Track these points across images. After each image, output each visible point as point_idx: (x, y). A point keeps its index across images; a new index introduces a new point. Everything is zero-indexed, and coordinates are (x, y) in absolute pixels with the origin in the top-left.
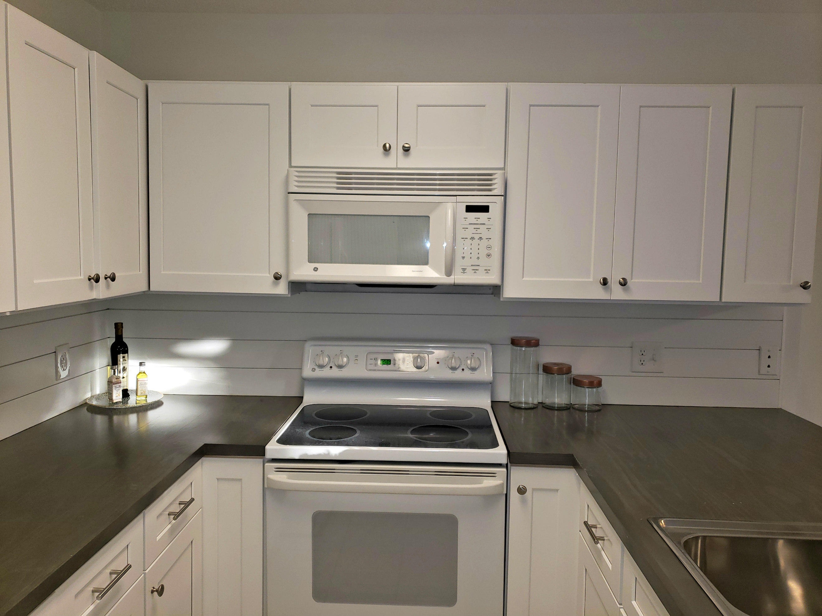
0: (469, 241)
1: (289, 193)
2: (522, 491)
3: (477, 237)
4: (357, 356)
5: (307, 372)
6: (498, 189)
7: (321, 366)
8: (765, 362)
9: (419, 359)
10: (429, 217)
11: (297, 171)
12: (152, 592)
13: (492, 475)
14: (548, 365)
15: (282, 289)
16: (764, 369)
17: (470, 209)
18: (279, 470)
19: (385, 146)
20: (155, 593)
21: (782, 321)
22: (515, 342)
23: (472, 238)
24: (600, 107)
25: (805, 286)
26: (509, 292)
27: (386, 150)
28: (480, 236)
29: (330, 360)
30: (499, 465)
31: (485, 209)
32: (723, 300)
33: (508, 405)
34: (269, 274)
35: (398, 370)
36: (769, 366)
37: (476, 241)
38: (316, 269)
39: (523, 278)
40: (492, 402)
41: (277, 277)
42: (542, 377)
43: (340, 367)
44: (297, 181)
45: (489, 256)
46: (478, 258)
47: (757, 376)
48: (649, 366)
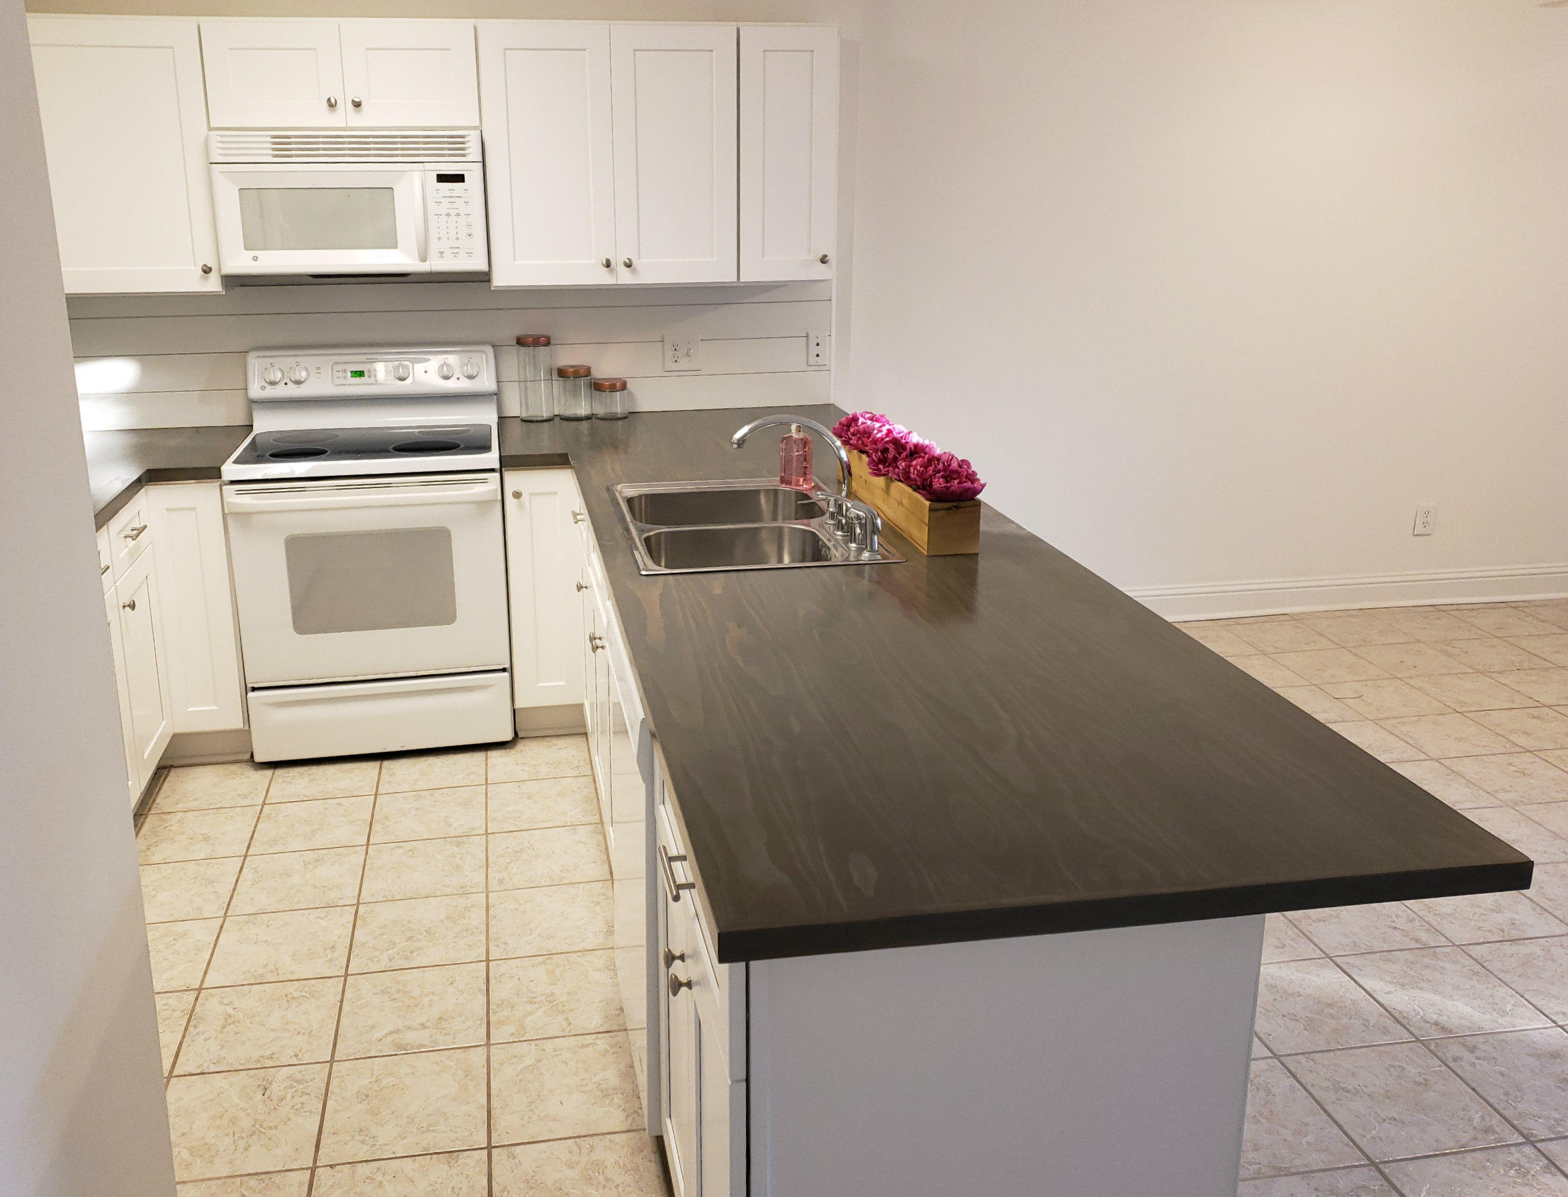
0: (444, 218)
1: (211, 163)
2: (517, 495)
3: (453, 212)
4: (318, 368)
5: (255, 391)
6: (474, 153)
7: (273, 383)
8: (814, 350)
9: (401, 369)
10: (392, 189)
11: (221, 136)
12: (124, 607)
13: (485, 481)
14: (564, 368)
15: (213, 285)
16: (813, 360)
17: (442, 178)
18: (239, 493)
19: (329, 100)
20: (127, 608)
21: (830, 300)
22: (520, 342)
23: (448, 215)
24: (587, 51)
25: (824, 260)
26: (500, 279)
27: (332, 105)
28: (457, 211)
29: (284, 375)
30: (492, 470)
31: (459, 178)
32: (741, 280)
33: (519, 420)
34: (195, 266)
35: (376, 383)
36: (818, 356)
37: (453, 218)
38: (255, 259)
39: (515, 261)
40: (500, 418)
41: (207, 270)
42: (558, 384)
43: (298, 383)
44: (221, 148)
45: (470, 235)
46: (457, 239)
47: (805, 368)
48: (684, 364)
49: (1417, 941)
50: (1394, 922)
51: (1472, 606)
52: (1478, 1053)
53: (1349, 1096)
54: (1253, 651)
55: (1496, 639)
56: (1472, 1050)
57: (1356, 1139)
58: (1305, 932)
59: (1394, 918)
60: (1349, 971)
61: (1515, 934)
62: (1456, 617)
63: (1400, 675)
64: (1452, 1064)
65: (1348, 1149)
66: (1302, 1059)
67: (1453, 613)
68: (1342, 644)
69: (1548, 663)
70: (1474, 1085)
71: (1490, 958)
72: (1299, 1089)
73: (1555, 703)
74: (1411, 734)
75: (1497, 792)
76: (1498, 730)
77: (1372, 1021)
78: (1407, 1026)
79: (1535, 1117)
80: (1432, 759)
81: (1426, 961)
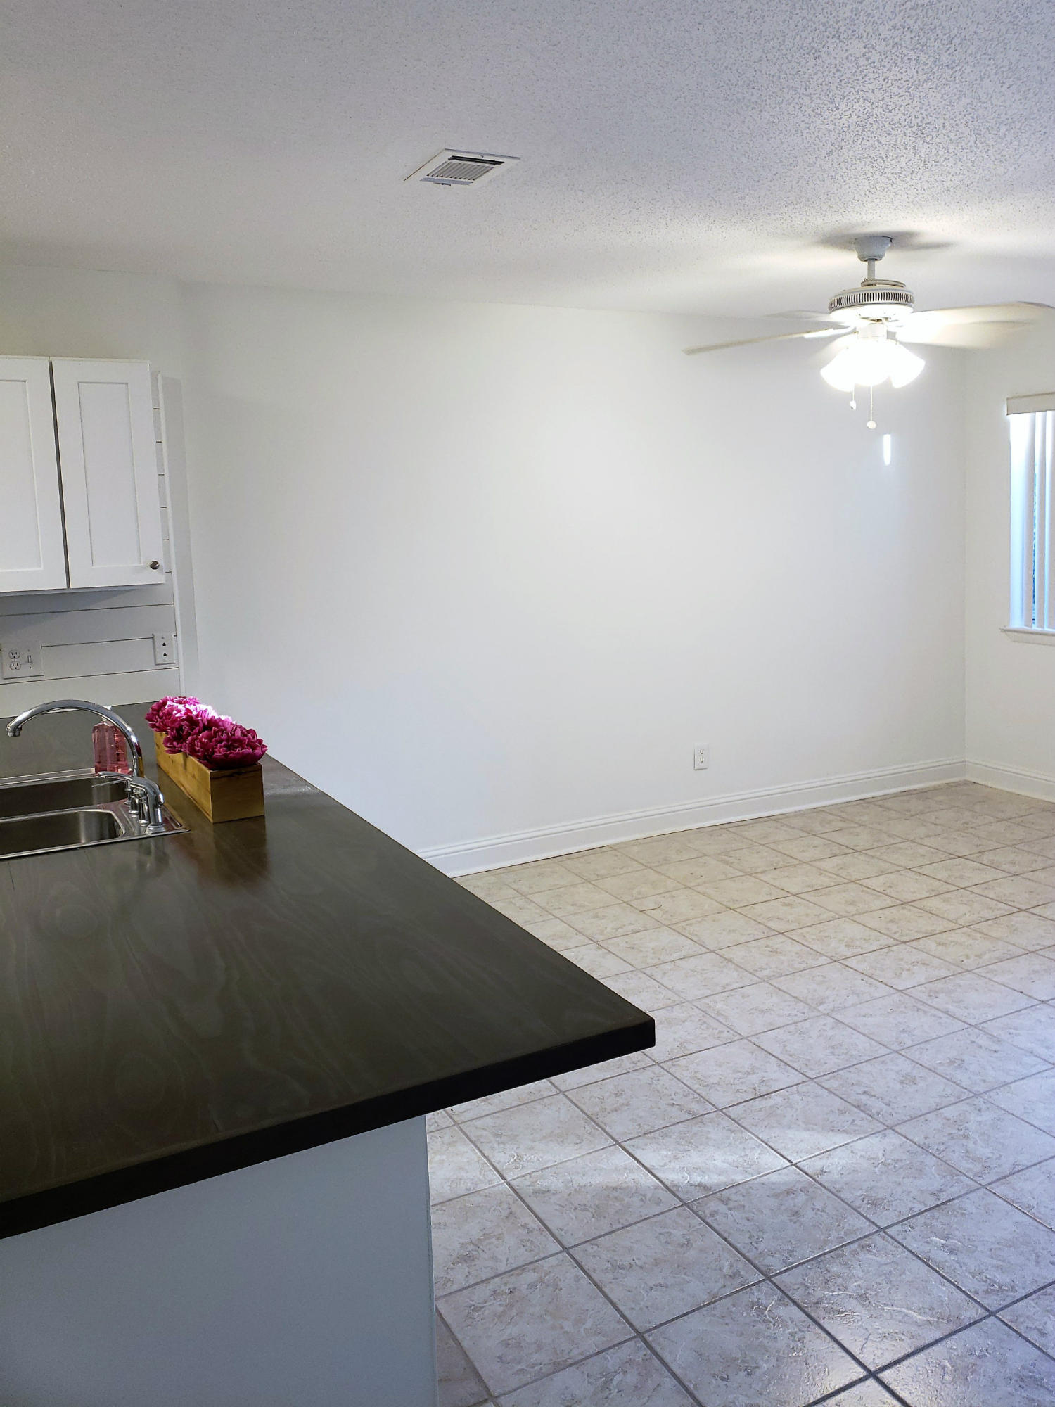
8: (161, 650)
21: (173, 604)
25: (154, 566)
32: (73, 587)
47: (154, 667)
48: (25, 670)
49: (689, 1112)
50: (672, 1099)
51: (744, 823)
52: (731, 1204)
53: (623, 1272)
54: (578, 880)
55: (761, 847)
56: (725, 1202)
57: (627, 1313)
58: (600, 1124)
59: (673, 1096)
60: (633, 1153)
61: (764, 1090)
62: (733, 832)
63: (690, 885)
64: (709, 1220)
65: (620, 1327)
66: (587, 1246)
67: (731, 829)
68: (649, 865)
69: (795, 860)
70: (726, 1235)
71: (744, 1115)
72: (583, 1277)
73: (800, 891)
74: (695, 933)
75: (757, 971)
76: (760, 919)
77: (649, 1195)
78: (677, 1193)
79: (772, 1254)
80: (711, 951)
81: (695, 1129)
